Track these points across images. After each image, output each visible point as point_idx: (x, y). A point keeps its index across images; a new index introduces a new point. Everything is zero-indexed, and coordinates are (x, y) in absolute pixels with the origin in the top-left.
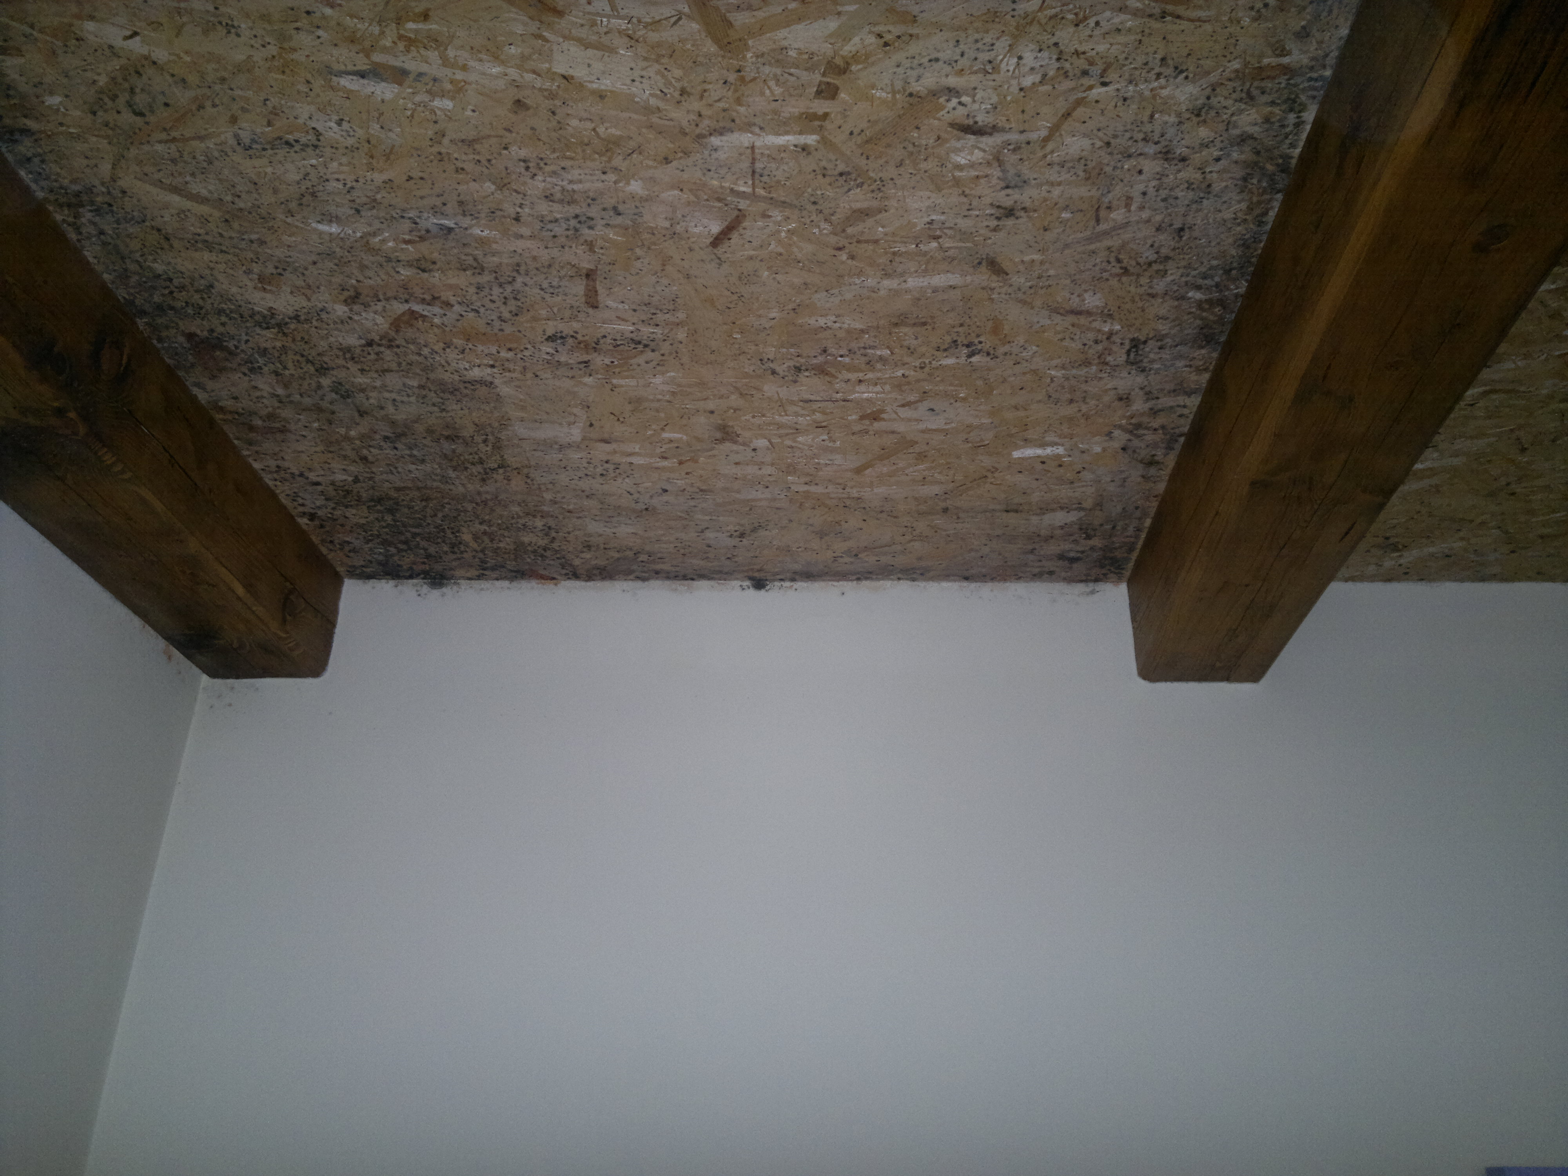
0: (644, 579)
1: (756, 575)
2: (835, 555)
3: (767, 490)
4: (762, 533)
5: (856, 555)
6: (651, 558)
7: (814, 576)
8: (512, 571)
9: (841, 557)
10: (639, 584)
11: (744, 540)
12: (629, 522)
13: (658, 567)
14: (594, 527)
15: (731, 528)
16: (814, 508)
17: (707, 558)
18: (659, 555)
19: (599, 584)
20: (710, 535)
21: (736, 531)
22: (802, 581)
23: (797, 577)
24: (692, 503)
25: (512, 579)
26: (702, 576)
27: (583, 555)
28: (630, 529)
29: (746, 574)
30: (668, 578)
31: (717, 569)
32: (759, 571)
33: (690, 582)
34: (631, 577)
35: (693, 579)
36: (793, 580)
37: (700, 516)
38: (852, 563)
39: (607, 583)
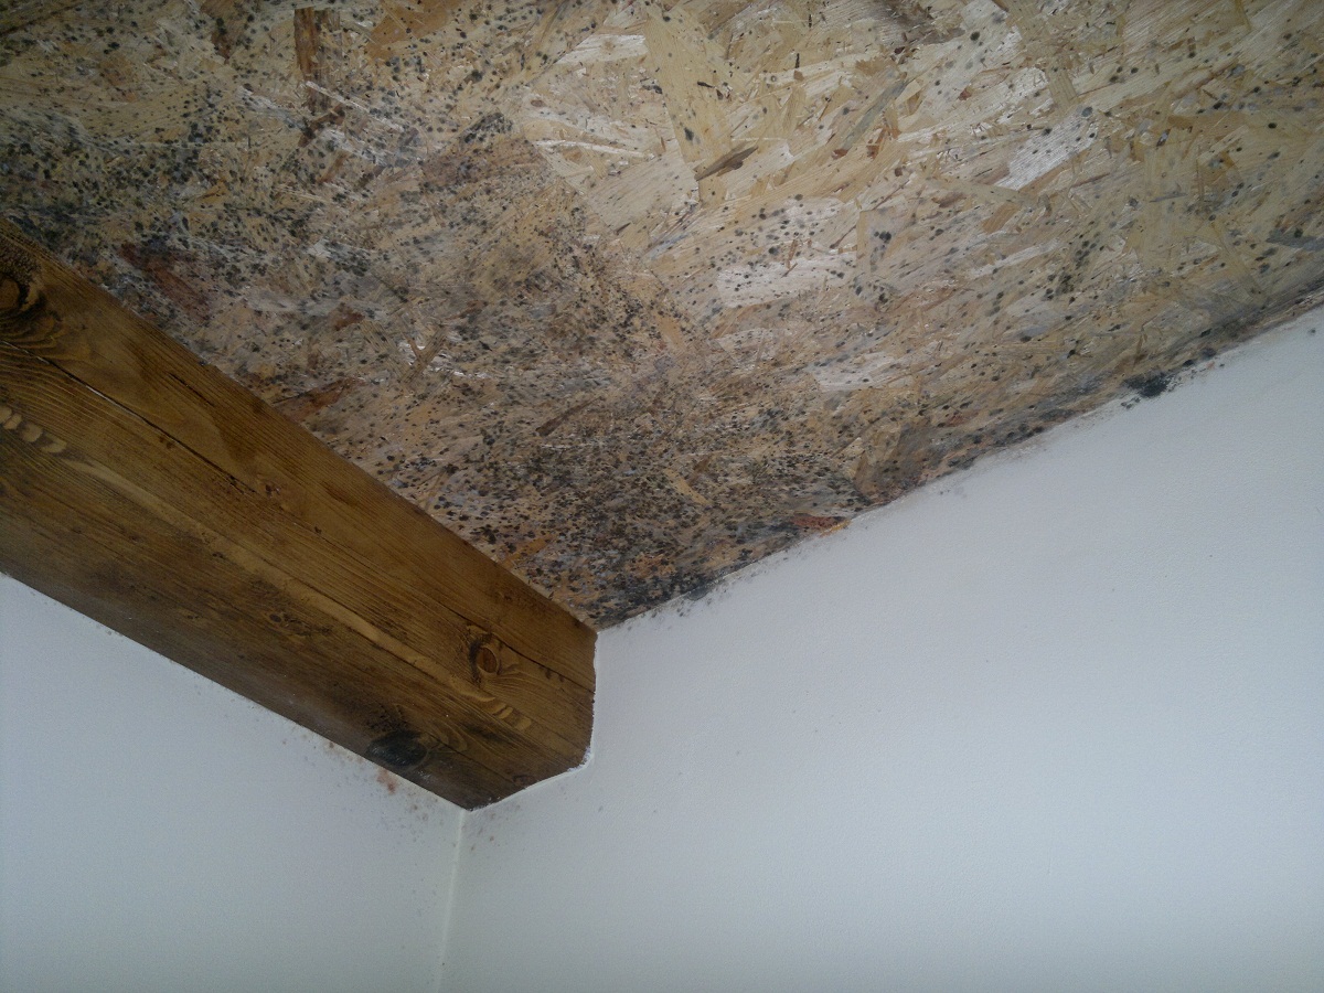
0: (965, 463)
1: (1139, 370)
2: (1258, 252)
3: (1051, 139)
4: (1099, 260)
5: (1298, 233)
6: (951, 411)
7: (1243, 328)
8: (775, 529)
9: (1271, 252)
10: (961, 474)
11: (1077, 294)
12: (872, 343)
13: (972, 426)
14: (831, 381)
15: (1039, 275)
16: (1160, 144)
17: (1037, 369)
18: (958, 399)
19: (903, 500)
20: (1014, 309)
21: (1051, 278)
22: (1225, 348)
23: (1214, 345)
24: (943, 245)
25: (786, 543)
26: (1055, 417)
27: (848, 451)
28: (885, 360)
29: (1120, 378)
30: (1000, 444)
31: (1066, 388)
32: (1140, 358)
33: (1037, 436)
34: (943, 467)
35: (1039, 430)
36: (1209, 354)
37: (974, 273)
38: (1299, 259)
39: (916, 495)
